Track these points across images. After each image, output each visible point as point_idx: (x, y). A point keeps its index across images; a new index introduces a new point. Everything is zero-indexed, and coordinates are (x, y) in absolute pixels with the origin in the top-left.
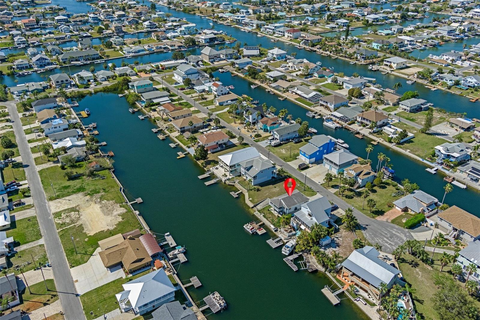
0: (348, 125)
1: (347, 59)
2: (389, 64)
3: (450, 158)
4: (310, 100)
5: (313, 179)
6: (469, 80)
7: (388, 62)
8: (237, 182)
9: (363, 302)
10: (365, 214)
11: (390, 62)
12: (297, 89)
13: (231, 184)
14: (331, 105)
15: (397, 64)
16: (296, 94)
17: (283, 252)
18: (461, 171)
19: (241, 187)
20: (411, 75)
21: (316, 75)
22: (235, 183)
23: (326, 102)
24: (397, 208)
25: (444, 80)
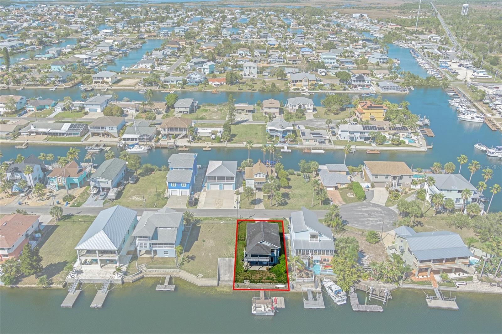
0: (156, 143)
1: (39, 87)
2: (101, 80)
3: (287, 133)
4: (71, 134)
5: (221, 208)
6: (193, 76)
7: (98, 78)
8: (144, 269)
9: (463, 284)
10: (320, 209)
11: (102, 78)
12: (35, 127)
13: (137, 277)
14: (111, 128)
15: (111, 77)
16: (37, 133)
17: (339, 303)
18: (307, 140)
19: (161, 271)
20: (136, 85)
21: (31, 108)
22: (141, 272)
23: (102, 128)
24: (328, 189)
25: (170, 82)
